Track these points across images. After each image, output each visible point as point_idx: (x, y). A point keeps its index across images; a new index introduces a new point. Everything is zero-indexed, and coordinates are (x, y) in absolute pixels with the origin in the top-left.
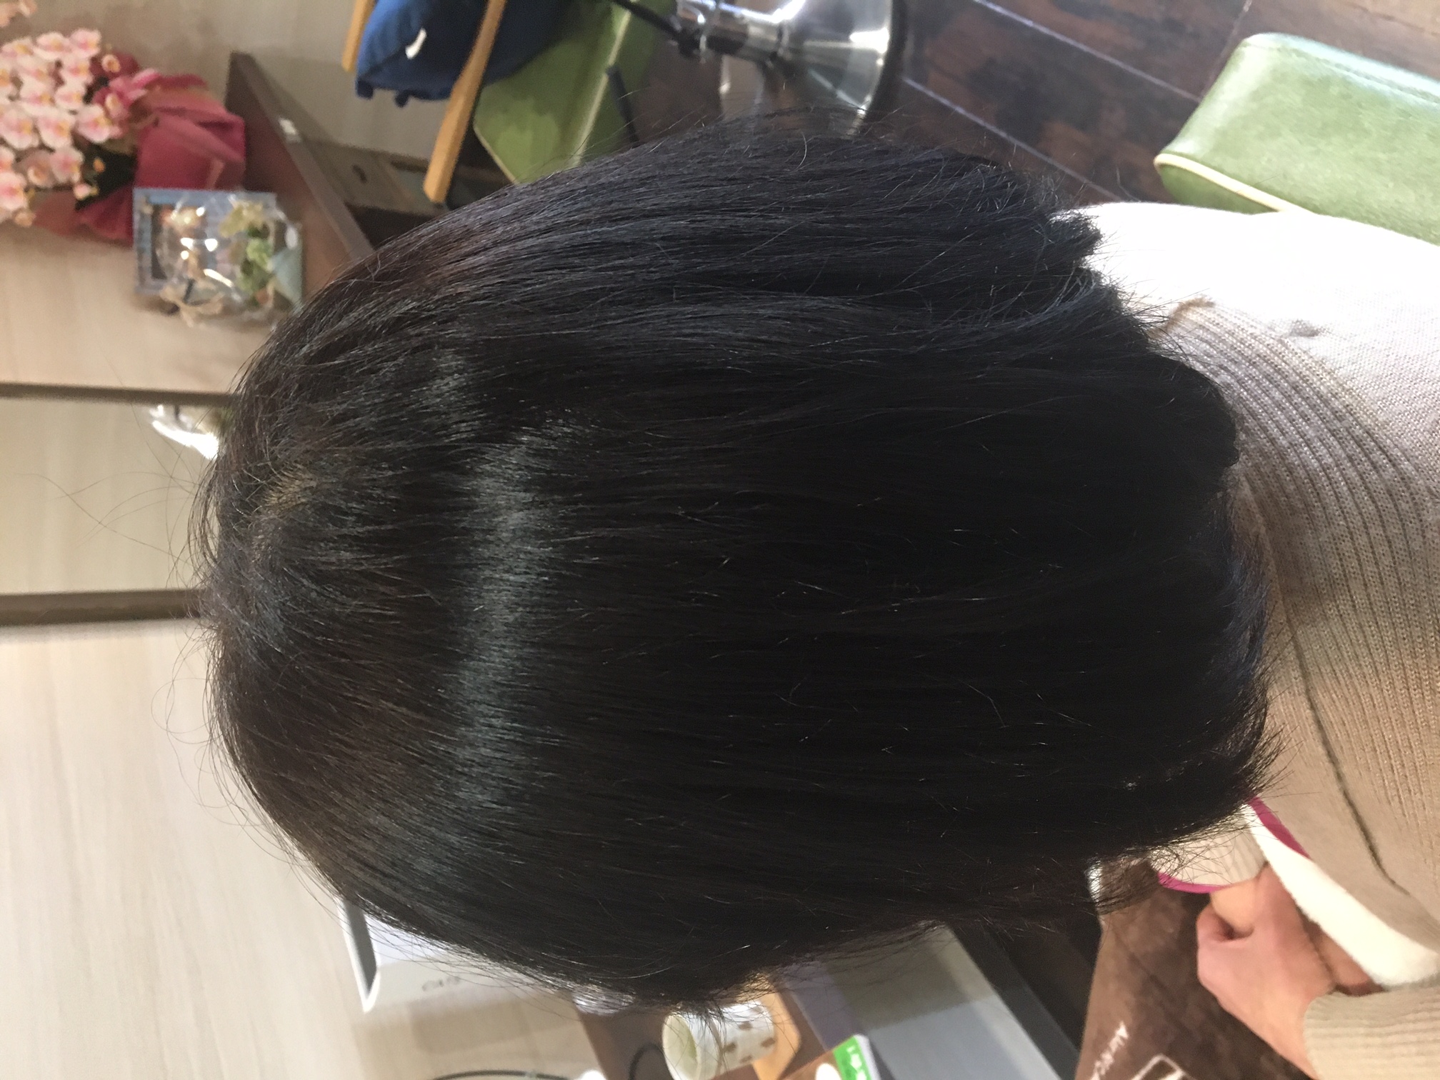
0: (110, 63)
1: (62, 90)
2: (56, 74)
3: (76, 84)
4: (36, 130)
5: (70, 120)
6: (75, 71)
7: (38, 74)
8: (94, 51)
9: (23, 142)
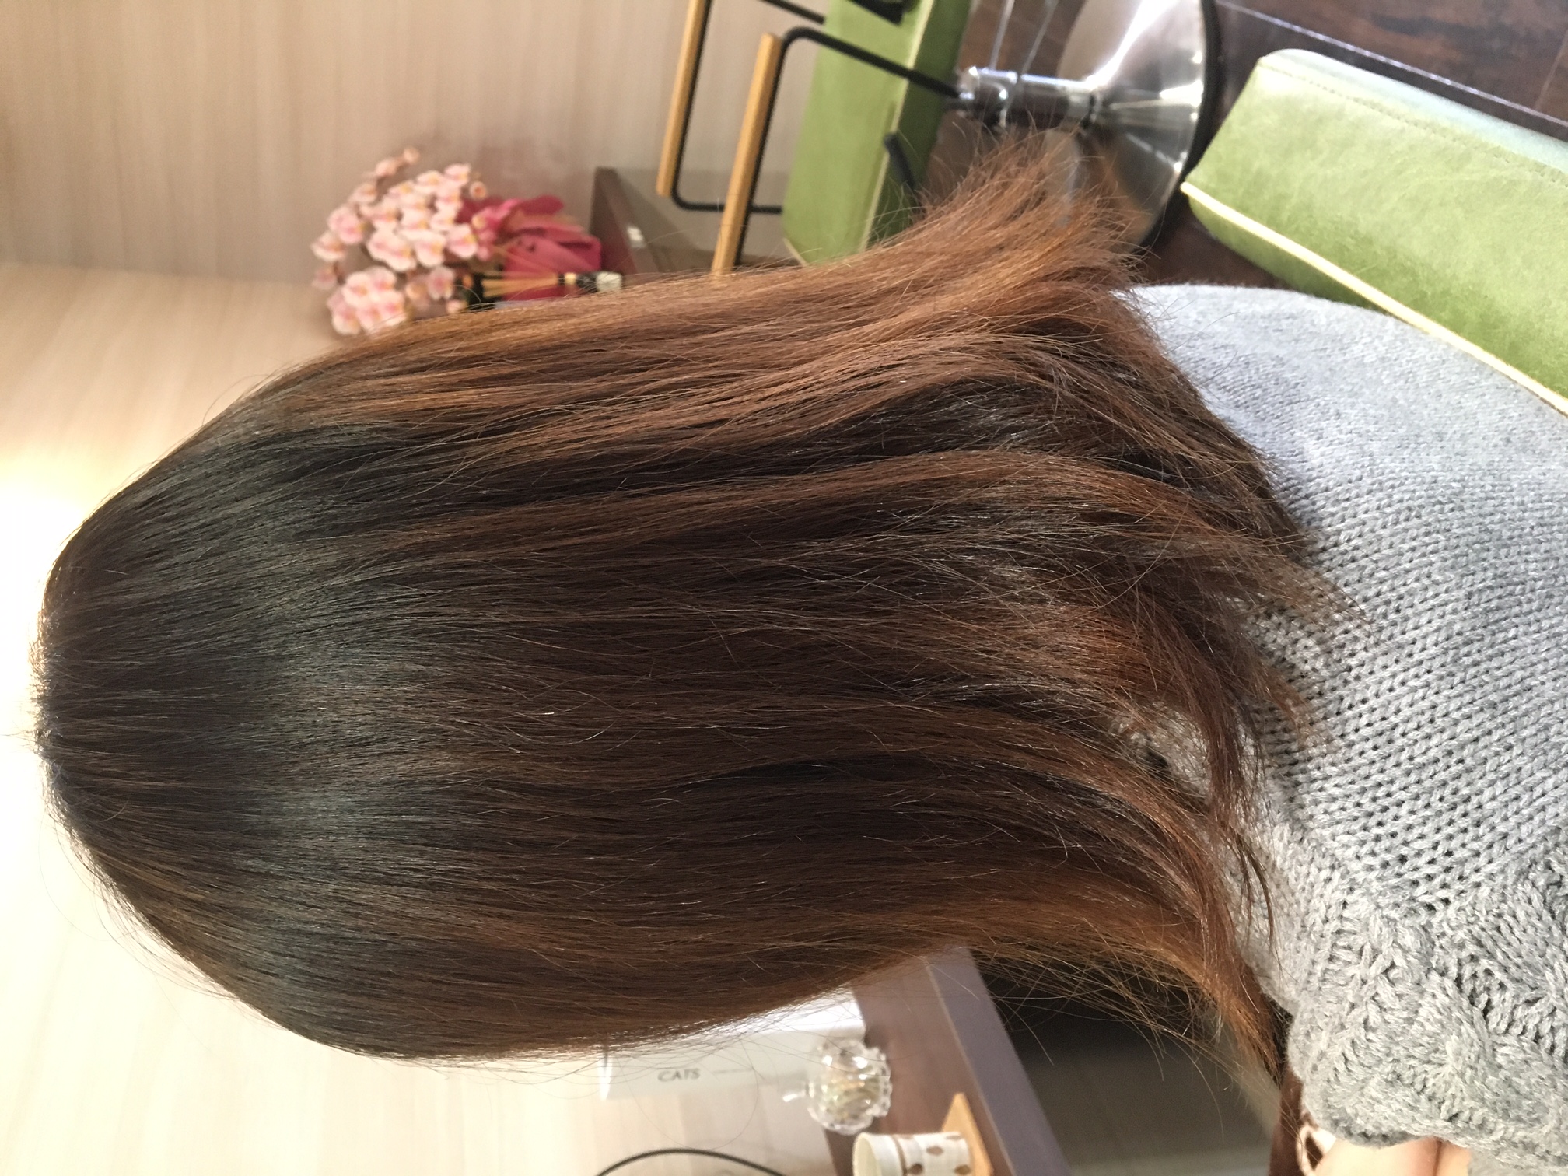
0: (478, 190)
1: (437, 217)
2: (431, 206)
3: (449, 210)
4: (413, 254)
5: (442, 241)
6: (448, 200)
7: (417, 207)
8: (464, 181)
9: (404, 264)
